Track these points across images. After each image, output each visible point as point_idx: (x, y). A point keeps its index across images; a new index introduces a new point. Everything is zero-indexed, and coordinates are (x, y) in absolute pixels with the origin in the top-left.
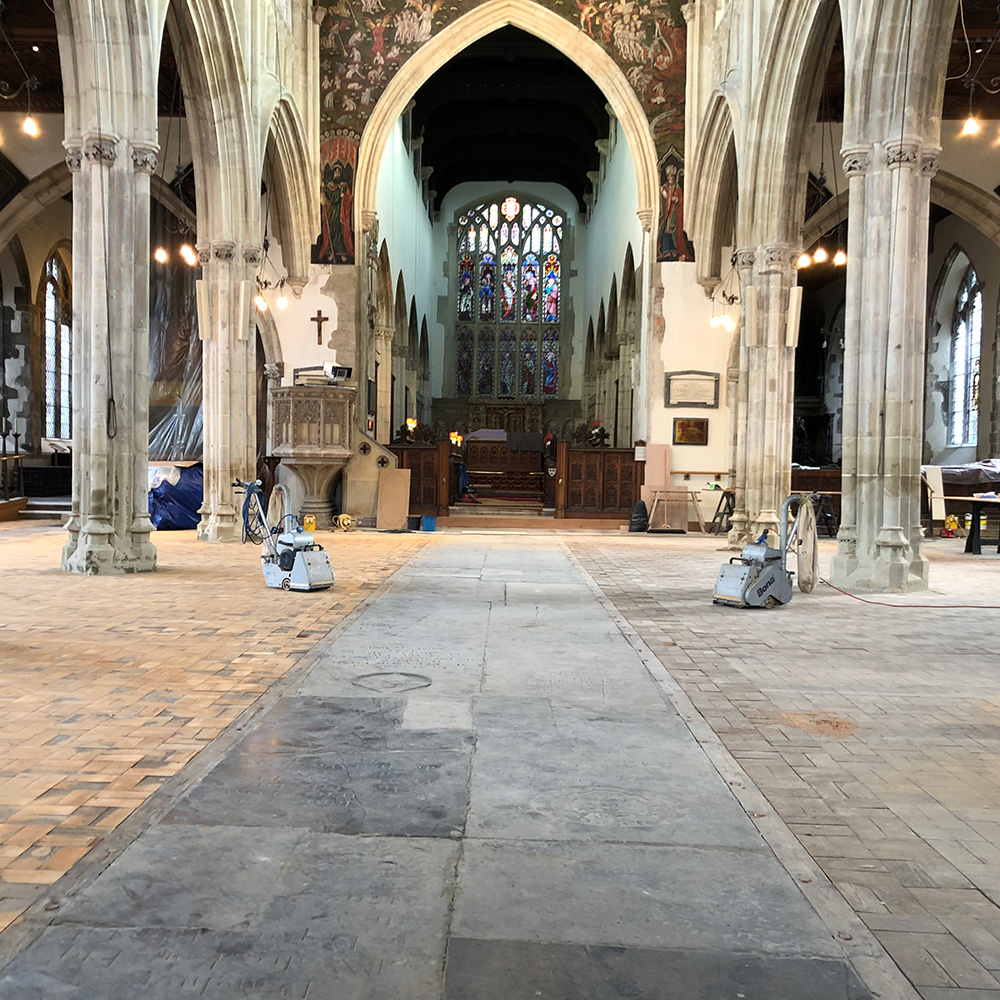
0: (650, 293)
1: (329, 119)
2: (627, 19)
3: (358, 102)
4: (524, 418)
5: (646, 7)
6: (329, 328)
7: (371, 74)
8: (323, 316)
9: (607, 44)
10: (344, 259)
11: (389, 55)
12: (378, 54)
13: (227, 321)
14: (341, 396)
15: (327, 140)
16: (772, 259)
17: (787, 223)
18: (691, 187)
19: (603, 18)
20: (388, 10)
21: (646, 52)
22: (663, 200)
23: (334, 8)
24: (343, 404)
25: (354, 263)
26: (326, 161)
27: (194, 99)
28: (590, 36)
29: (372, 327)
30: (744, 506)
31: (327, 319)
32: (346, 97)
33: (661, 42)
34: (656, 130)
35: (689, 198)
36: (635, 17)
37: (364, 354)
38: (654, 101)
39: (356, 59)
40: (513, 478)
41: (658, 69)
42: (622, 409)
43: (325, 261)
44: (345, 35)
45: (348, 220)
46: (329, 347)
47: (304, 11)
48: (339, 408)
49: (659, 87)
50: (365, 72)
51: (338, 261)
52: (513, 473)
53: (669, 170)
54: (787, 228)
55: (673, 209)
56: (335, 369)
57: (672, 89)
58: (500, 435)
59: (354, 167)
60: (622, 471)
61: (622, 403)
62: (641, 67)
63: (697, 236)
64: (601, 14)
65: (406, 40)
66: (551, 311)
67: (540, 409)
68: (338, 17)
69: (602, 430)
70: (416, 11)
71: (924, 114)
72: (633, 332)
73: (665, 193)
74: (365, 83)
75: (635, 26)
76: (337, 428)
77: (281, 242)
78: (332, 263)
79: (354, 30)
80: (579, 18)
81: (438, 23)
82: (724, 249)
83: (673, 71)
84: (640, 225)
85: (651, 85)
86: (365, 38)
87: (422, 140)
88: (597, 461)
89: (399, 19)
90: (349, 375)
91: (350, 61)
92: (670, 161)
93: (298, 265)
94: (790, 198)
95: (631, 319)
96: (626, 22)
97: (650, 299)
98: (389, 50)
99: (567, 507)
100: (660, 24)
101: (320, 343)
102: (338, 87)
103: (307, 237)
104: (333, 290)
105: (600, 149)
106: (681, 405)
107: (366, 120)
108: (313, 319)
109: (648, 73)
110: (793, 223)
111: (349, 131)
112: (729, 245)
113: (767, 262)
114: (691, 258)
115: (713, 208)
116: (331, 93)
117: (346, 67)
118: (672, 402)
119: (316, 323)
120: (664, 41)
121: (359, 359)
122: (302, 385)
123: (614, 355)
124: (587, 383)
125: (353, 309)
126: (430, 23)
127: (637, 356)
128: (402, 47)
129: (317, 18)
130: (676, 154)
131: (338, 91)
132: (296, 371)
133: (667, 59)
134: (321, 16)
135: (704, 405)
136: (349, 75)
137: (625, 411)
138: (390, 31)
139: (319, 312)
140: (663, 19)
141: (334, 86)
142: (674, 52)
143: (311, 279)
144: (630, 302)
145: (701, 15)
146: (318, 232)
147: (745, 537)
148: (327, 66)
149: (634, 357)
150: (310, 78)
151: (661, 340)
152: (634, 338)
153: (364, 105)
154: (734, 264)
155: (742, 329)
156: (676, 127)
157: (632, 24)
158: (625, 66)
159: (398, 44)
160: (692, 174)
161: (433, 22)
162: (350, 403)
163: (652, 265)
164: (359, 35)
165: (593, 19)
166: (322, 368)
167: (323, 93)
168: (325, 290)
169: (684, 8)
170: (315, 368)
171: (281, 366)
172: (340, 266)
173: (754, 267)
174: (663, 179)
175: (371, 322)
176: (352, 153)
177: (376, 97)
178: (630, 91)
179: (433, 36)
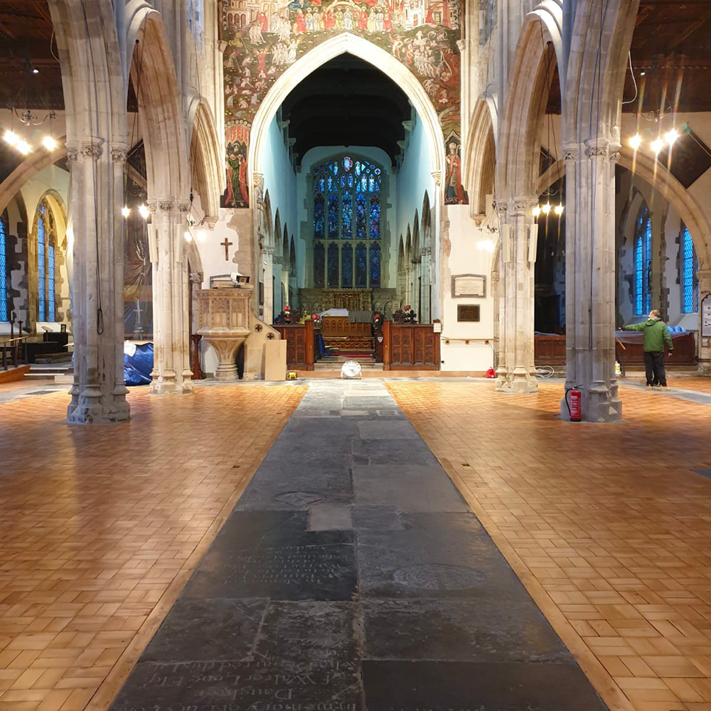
0: (441, 225)
1: (230, 113)
2: (422, 49)
3: (249, 103)
4: (359, 300)
5: (434, 41)
6: (233, 250)
7: (257, 84)
8: (229, 241)
9: (410, 65)
10: (242, 204)
11: (270, 72)
12: (262, 71)
13: (168, 250)
14: (242, 295)
15: (229, 127)
16: (518, 207)
17: (528, 184)
18: (466, 157)
19: (407, 48)
20: (268, 43)
21: (435, 70)
22: (448, 165)
23: (232, 42)
24: (244, 300)
25: (248, 207)
26: (229, 141)
27: (145, 107)
28: (398, 59)
29: (261, 248)
30: (505, 364)
31: (231, 244)
32: (241, 99)
33: (444, 64)
34: (443, 120)
35: (465, 164)
36: (428, 48)
37: (256, 266)
38: (440, 101)
39: (247, 75)
40: (353, 341)
41: (443, 81)
42: (424, 297)
43: (229, 206)
44: (240, 59)
45: (244, 179)
46: (233, 262)
47: (212, 43)
48: (241, 303)
49: (444, 92)
50: (253, 83)
51: (238, 206)
52: (353, 337)
53: (452, 146)
54: (528, 187)
55: (454, 171)
56: (238, 278)
57: (452, 94)
58: (344, 313)
59: (247, 145)
60: (426, 339)
61: (424, 293)
62: (432, 80)
63: (470, 188)
64: (405, 45)
65: (280, 62)
66: (375, 230)
67: (370, 295)
68: (234, 47)
69: (412, 312)
70: (286, 44)
71: (610, 125)
72: (430, 248)
73: (449, 161)
74: (254, 90)
75: (428, 54)
76: (240, 315)
77: (200, 194)
78: (234, 207)
79: (245, 56)
80: (391, 48)
81: (301, 51)
82: (487, 196)
83: (452, 82)
84: (433, 181)
85: (438, 91)
86: (253, 61)
87: (289, 122)
88: (409, 333)
89: (275, 48)
90: (248, 281)
91: (243, 76)
92: (452, 140)
93: (212, 209)
94: (529, 168)
95: (428, 239)
96: (422, 51)
97: (441, 229)
98: (268, 69)
99: (391, 363)
100: (444, 52)
101: (227, 260)
102: (236, 93)
103: (218, 190)
104: (235, 225)
105: (406, 127)
106: (462, 296)
107: (255, 114)
108: (222, 244)
109: (437, 83)
110: (532, 184)
111: (244, 121)
112: (490, 193)
113: (515, 209)
114: (466, 202)
115: (480, 170)
116: (231, 97)
117: (241, 80)
118: (456, 294)
119: (224, 246)
120: (447, 63)
121: (253, 270)
122: (216, 288)
123: (417, 261)
124: (400, 277)
125: (249, 237)
126: (295, 51)
127: (433, 264)
128: (277, 67)
129: (221, 47)
130: (455, 135)
131: (236, 95)
132: (211, 278)
133: (448, 74)
134: (224, 46)
135: (477, 296)
136: (243, 85)
137: (426, 298)
138: (269, 57)
139: (226, 240)
140: (445, 49)
141: (233, 93)
142: (453, 70)
143: (220, 217)
144: (427, 228)
145: (469, 47)
146: (224, 187)
147: (506, 383)
148: (227, 79)
149: (431, 264)
150: (217, 86)
151: (448, 255)
152: (430, 251)
153: (253, 105)
154: (494, 207)
155: (501, 251)
156: (454, 118)
157: (426, 52)
158: (421, 79)
159: (275, 65)
160: (466, 149)
161: (297, 50)
162: (249, 299)
163: (441, 207)
164: (249, 59)
165: (400, 49)
166: (230, 276)
167: (226, 97)
168: (230, 225)
169: (458, 42)
170: (224, 276)
171: (201, 275)
172: (239, 209)
173: (507, 211)
174: (448, 152)
175: (260, 245)
176: (246, 136)
177: (261, 99)
178: (425, 96)
179: (297, 59)
